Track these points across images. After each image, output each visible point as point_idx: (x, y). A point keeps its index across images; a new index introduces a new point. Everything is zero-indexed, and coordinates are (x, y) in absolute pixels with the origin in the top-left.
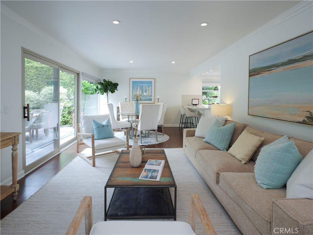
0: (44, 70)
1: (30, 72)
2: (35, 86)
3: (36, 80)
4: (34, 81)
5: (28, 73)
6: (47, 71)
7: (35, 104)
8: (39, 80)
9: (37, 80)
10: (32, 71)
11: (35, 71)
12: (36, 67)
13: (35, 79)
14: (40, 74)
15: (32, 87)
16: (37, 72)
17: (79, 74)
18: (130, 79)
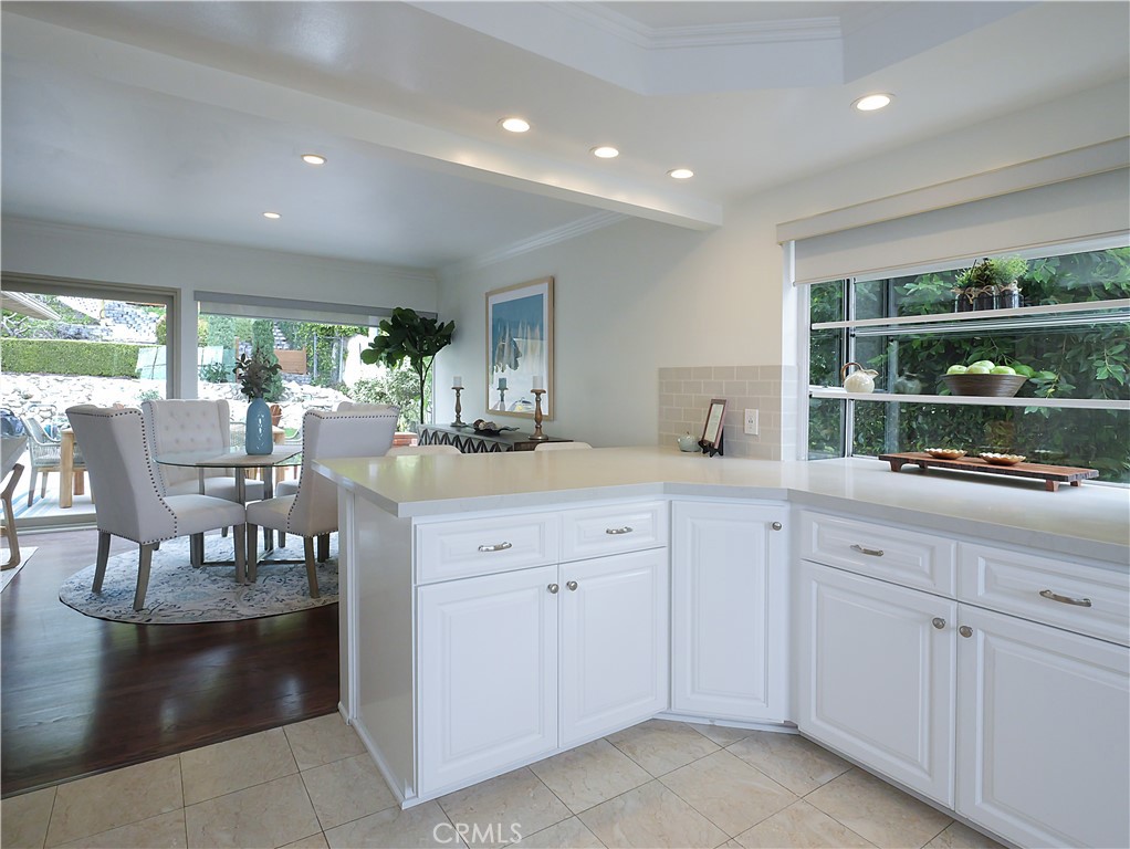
17: (172, 297)
18: (487, 295)
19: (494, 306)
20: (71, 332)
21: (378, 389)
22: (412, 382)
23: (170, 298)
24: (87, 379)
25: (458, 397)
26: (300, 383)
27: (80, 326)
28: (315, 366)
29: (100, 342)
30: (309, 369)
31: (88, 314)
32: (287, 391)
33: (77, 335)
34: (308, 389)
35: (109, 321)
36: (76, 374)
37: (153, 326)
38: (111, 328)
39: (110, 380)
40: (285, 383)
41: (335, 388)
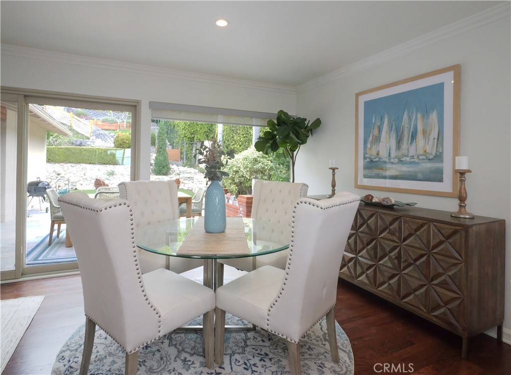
17: (136, 106)
18: (358, 95)
19: (366, 103)
20: (78, 143)
21: (235, 169)
22: (260, 164)
23: (133, 107)
24: (84, 165)
25: (334, 175)
26: (178, 165)
27: (82, 140)
28: (185, 157)
29: (90, 147)
30: (182, 159)
31: (85, 134)
32: (172, 169)
33: (80, 145)
34: (182, 168)
35: (94, 138)
36: (79, 163)
37: (112, 139)
38: (95, 141)
39: (94, 166)
40: (172, 166)
41: (194, 168)
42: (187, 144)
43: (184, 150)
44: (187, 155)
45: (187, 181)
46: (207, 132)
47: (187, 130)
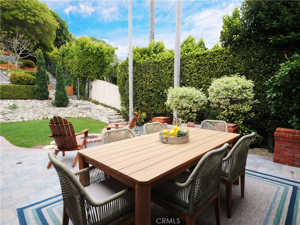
0: (207, 58)
1: (191, 63)
2: (196, 82)
3: (196, 74)
4: (194, 76)
5: (188, 66)
6: (211, 58)
7: (199, 107)
8: (200, 73)
9: (198, 74)
10: (193, 62)
11: (195, 61)
12: (197, 55)
13: (195, 72)
14: (201, 65)
15: (192, 84)
16: (198, 62)
26: (73, 99)
32: (70, 102)
41: (88, 101)
42: (80, 82)
43: (78, 87)
44: (80, 91)
45: (85, 111)
46: (99, 73)
47: (81, 71)
